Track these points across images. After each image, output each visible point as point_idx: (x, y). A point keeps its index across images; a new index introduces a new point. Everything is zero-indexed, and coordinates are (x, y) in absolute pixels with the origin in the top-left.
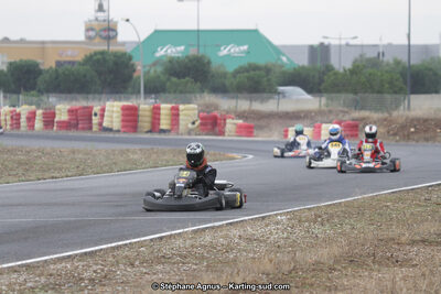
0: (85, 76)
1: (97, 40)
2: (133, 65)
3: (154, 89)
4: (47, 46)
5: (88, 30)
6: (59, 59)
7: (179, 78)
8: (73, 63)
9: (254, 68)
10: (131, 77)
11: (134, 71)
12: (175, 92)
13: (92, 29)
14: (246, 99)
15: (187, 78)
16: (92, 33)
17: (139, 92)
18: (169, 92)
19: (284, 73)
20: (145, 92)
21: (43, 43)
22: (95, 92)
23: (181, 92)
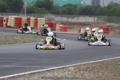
0: (4, 6)
2: (23, 2)
3: (30, 12)
7: (40, 8)
9: (70, 5)
10: (22, 7)
11: (24, 5)
12: (38, 13)
14: (66, 17)
15: (43, 8)
17: (24, 13)
18: (36, 13)
20: (27, 12)
23: (40, 13)
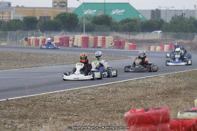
1: (58, 7)
3: (89, 30)
4: (36, 9)
5: (53, 3)
6: (41, 15)
12: (99, 31)
13: (56, 2)
16: (55, 4)
17: (83, 31)
18: (96, 31)
19: (142, 23)
21: (34, 8)
23: (101, 31)
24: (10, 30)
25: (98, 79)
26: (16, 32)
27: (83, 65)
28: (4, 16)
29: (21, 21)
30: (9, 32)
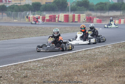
0: (54, 6)
2: (67, 3)
3: (73, 10)
6: (46, 1)
7: (80, 7)
8: (50, 3)
9: (101, 3)
10: (66, 6)
11: (68, 5)
12: (79, 10)
14: (99, 12)
15: (83, 7)
18: (78, 11)
19: (110, 5)
20: (71, 11)
22: (57, 11)
23: (81, 11)
24: (20, 11)
25: (94, 43)
26: (24, 12)
27: (82, 33)
28: (22, 2)
29: (30, 5)
30: (19, 13)
